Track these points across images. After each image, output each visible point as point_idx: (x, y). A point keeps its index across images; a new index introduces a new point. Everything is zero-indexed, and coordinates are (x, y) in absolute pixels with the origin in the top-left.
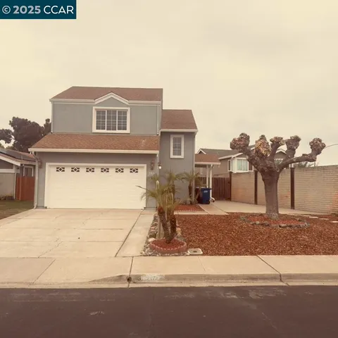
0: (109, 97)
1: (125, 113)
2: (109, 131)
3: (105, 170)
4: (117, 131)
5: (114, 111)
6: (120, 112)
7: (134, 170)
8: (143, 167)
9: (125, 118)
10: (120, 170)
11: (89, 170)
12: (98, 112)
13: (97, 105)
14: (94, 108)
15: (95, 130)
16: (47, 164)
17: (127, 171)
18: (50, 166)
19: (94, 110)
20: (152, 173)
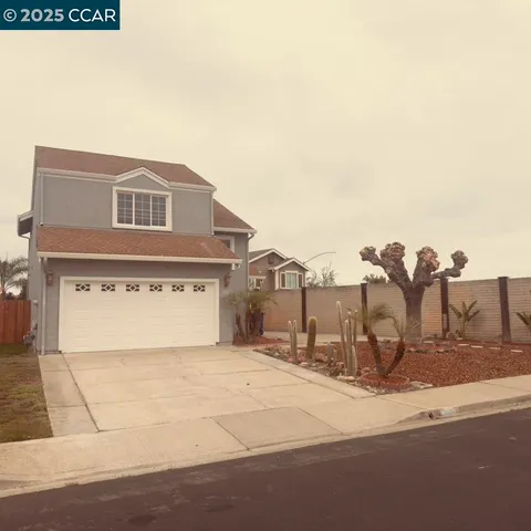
0: (140, 174)
1: (163, 199)
2: (139, 227)
3: (157, 288)
4: (152, 227)
5: (147, 197)
6: (155, 198)
7: (199, 288)
8: (213, 283)
9: (163, 208)
10: (178, 288)
11: (130, 288)
12: (121, 195)
13: (120, 184)
14: (115, 188)
15: (116, 224)
16: (63, 279)
17: (189, 289)
18: (66, 282)
19: (114, 192)
20: (227, 292)
